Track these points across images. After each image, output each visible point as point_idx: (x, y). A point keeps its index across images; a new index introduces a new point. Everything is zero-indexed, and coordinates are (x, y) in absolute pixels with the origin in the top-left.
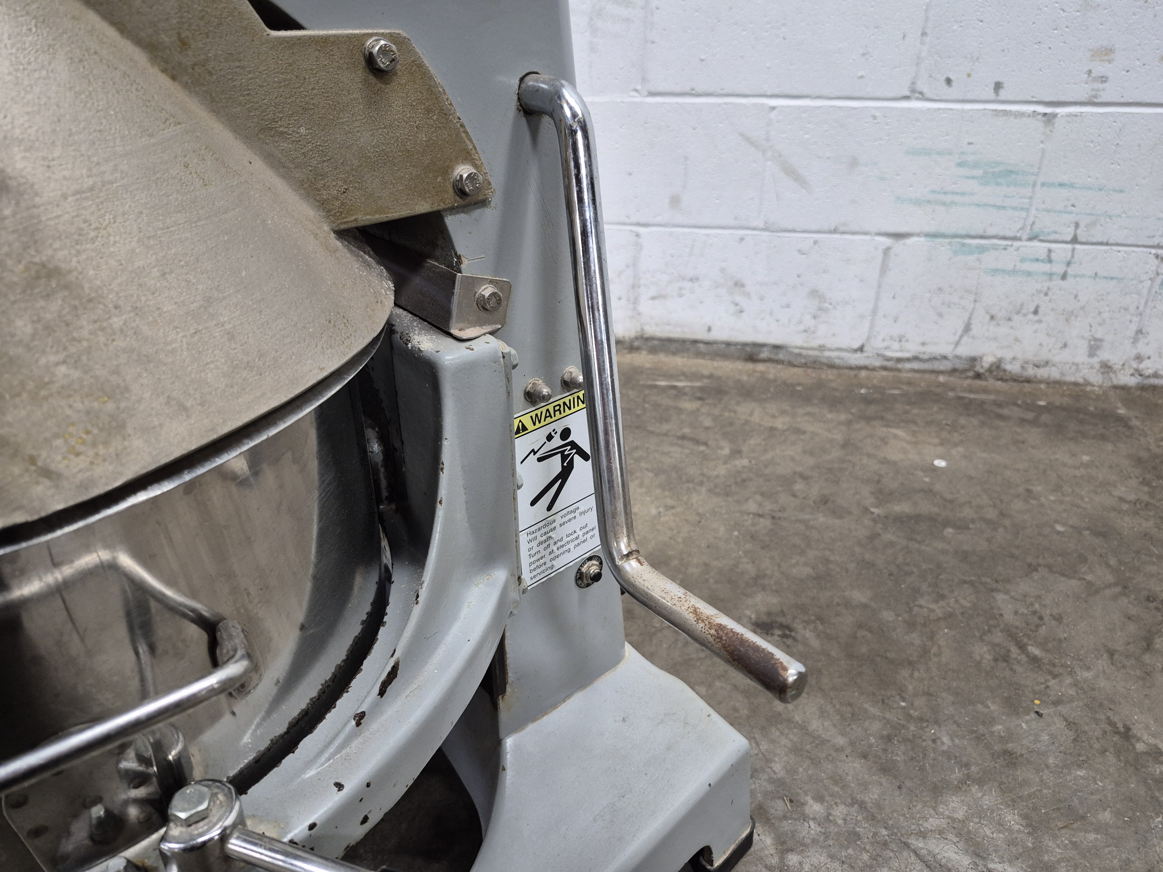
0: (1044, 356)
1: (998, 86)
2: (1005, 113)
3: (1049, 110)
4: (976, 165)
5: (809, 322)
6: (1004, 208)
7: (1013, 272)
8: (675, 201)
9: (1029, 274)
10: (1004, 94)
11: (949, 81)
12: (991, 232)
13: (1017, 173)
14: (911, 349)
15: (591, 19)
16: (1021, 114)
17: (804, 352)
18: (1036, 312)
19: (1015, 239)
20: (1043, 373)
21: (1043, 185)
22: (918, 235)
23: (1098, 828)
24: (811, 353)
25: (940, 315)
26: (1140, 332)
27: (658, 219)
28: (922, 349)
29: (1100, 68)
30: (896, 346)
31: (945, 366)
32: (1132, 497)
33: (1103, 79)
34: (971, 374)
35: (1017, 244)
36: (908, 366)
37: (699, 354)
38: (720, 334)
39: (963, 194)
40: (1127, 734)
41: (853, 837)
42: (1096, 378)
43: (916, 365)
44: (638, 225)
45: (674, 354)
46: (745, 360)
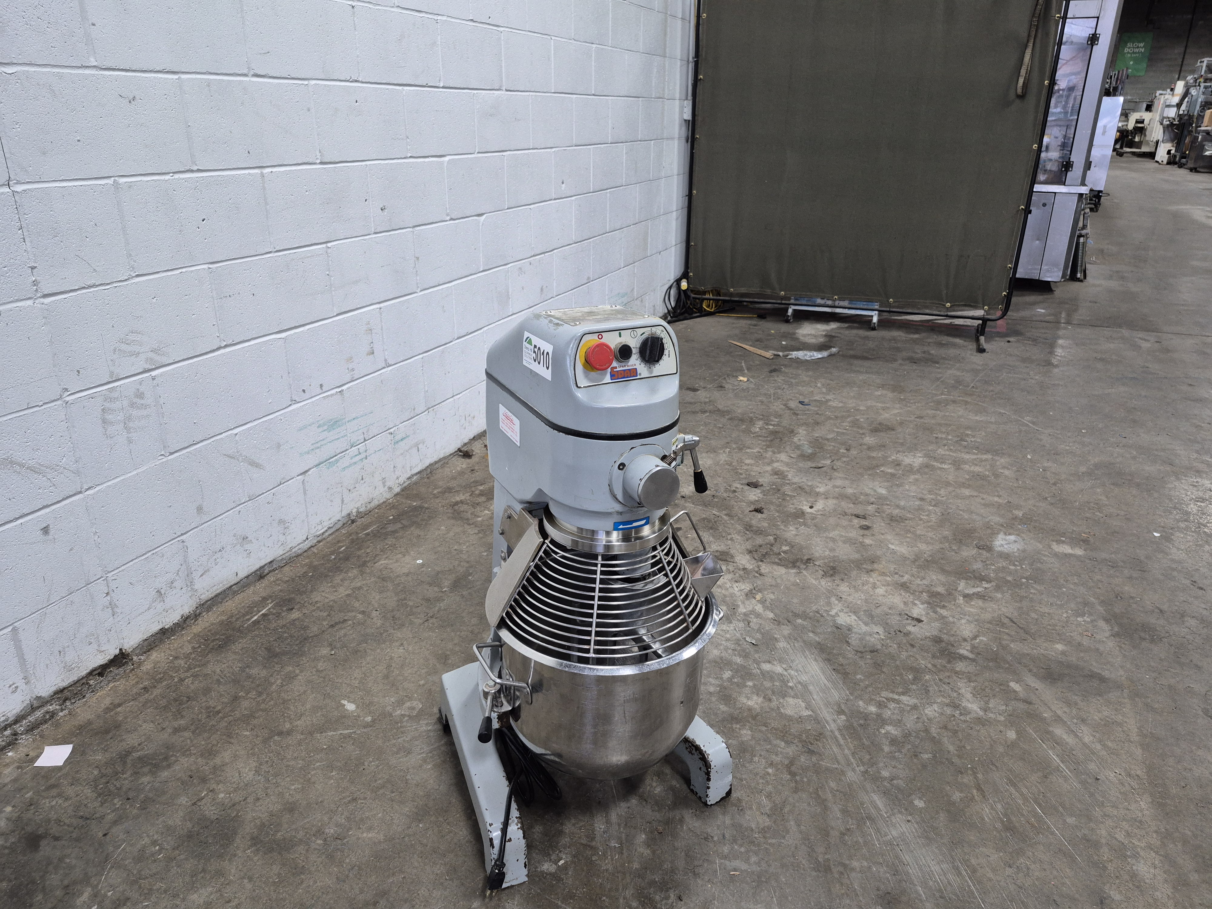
0: (371, 496)
1: (321, 386)
2: (327, 396)
3: (340, 389)
4: (324, 424)
5: (282, 538)
6: (339, 438)
7: (350, 465)
8: (200, 509)
9: (355, 463)
10: (324, 389)
11: (304, 391)
12: (338, 452)
13: (338, 421)
14: (327, 524)
15: (125, 423)
16: (332, 395)
17: (284, 556)
18: (362, 479)
19: (346, 450)
20: (372, 505)
21: (348, 422)
22: (313, 468)
24: (287, 555)
25: (332, 501)
26: (394, 467)
27: (193, 526)
28: (330, 522)
29: (351, 366)
30: (320, 527)
31: (341, 523)
33: (353, 370)
34: (350, 522)
35: (347, 452)
36: (327, 534)
37: (235, 593)
38: (242, 574)
39: (323, 440)
42: (388, 495)
43: (329, 532)
44: (182, 534)
45: (221, 603)
46: (259, 580)
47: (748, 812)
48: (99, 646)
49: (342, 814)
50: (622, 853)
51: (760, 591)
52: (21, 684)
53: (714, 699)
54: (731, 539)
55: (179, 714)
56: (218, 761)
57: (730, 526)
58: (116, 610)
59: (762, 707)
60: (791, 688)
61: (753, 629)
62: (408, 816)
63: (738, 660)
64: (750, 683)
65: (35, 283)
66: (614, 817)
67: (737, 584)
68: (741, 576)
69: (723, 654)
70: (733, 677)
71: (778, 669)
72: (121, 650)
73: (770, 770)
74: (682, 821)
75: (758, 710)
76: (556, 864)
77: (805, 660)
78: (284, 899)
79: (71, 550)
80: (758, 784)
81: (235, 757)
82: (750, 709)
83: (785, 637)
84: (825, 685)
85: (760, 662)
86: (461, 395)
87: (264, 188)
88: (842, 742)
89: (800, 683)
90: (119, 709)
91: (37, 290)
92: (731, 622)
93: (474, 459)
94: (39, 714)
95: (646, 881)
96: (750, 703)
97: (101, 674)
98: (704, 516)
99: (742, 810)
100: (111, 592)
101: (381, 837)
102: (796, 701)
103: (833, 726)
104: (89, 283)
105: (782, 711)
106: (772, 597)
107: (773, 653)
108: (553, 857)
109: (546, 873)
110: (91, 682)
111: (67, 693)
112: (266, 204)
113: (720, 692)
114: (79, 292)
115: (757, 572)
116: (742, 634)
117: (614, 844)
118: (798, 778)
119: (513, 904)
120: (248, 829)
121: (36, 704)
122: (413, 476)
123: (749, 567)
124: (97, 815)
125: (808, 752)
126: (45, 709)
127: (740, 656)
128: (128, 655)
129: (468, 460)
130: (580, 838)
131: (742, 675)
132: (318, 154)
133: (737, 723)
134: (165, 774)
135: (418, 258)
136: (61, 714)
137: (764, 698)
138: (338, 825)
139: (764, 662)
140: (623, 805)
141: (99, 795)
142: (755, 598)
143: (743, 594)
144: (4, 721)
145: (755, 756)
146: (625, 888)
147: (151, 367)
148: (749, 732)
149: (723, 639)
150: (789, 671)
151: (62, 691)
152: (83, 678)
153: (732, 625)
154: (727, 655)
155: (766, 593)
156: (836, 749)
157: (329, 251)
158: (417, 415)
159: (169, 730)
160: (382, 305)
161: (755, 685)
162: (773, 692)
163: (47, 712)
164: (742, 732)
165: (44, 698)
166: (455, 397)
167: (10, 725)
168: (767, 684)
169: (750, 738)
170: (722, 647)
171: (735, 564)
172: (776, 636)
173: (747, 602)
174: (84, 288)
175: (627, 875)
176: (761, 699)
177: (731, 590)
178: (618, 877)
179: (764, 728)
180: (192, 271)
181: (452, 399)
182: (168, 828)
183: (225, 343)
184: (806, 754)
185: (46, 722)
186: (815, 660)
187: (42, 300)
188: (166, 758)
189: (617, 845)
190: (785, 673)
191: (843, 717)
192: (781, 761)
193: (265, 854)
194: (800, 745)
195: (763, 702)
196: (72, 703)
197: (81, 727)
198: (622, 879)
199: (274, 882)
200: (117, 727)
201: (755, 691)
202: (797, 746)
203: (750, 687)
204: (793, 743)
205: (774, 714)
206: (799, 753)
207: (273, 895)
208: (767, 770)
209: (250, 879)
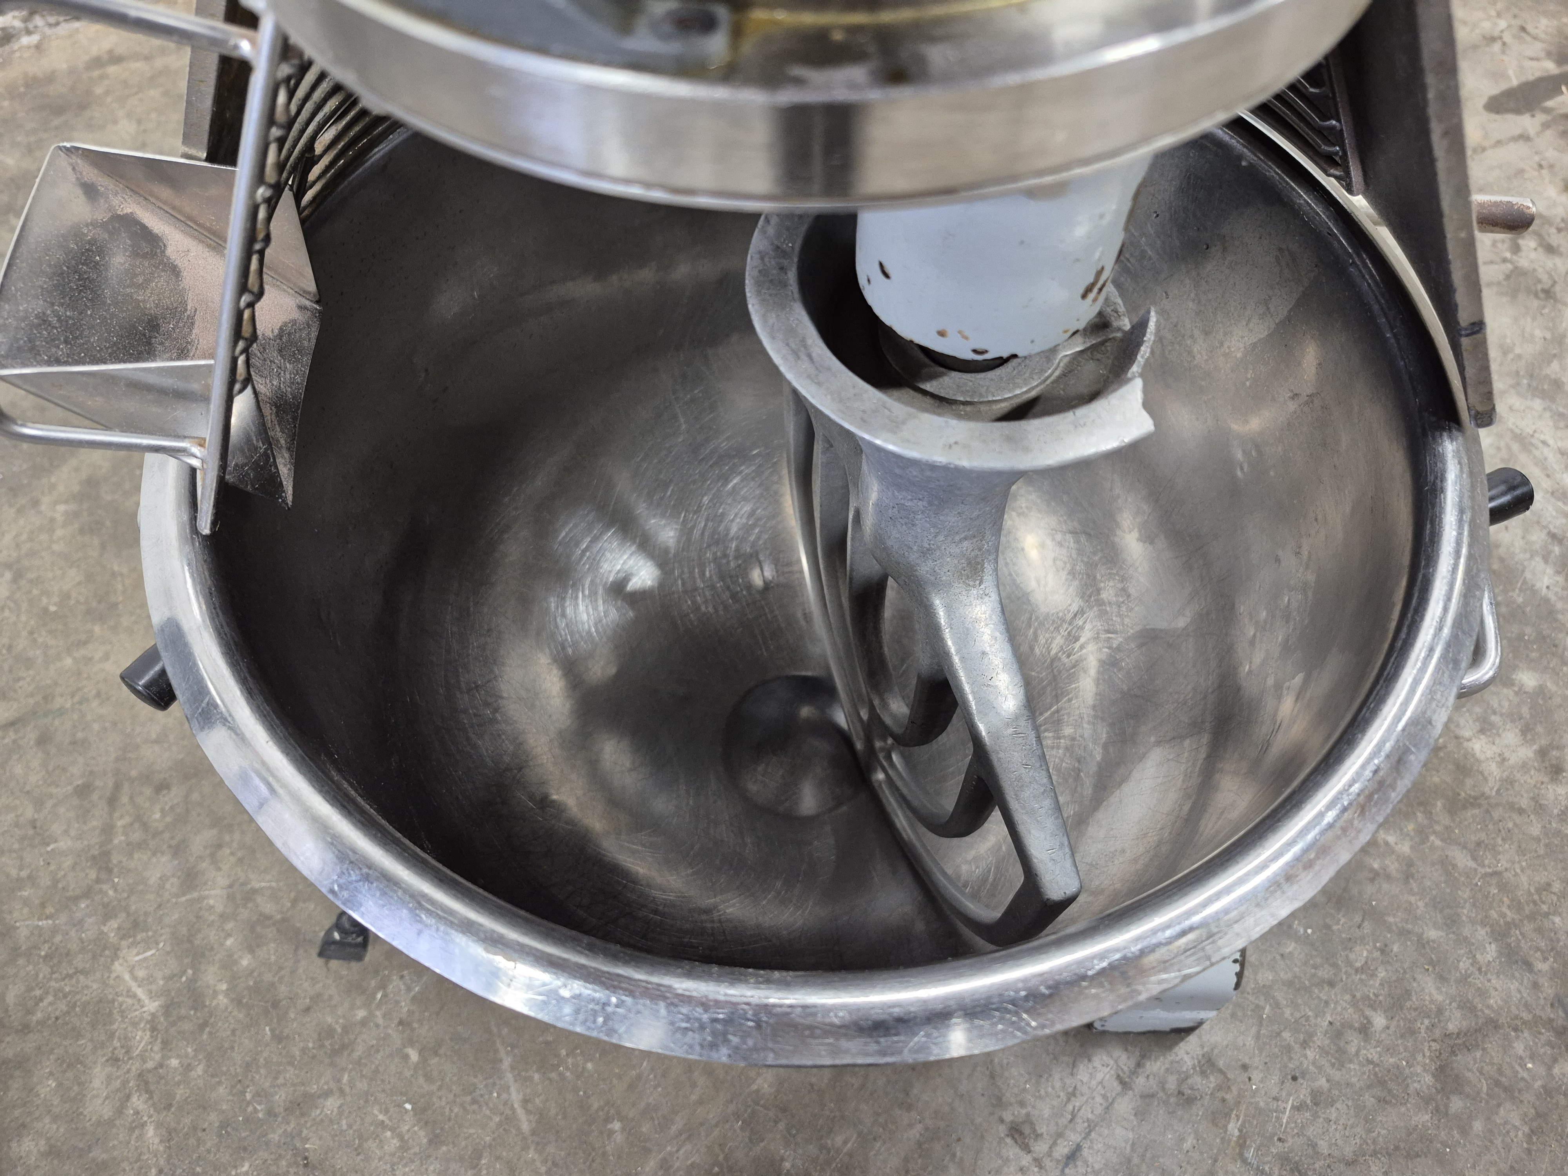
59: (1509, 782)
73: (1379, 1021)
75: (1490, 788)
78: (29, 663)
80: (1305, 1044)
90: (112, 70)
95: (757, 1150)
96: (1480, 747)
118: (1456, 1104)
119: (409, 989)
131: (1520, 637)
136: (25, 40)
137: (1543, 753)
146: (689, 1133)
161: (1541, 690)
176: (1526, 753)
178: (694, 1085)
179: (1462, 860)
184: (1548, 1035)
192: (1440, 1011)
193: (82, 531)
194: (1549, 990)
195: (1524, 767)
196: (50, 25)
197: (32, 82)
198: (700, 1102)
199: (45, 610)
200: (83, 107)
201: (1525, 711)
202: (1536, 986)
203: (1521, 692)
204: (1528, 965)
205: (1536, 830)
206: (1526, 1016)
207: (22, 643)
208: (1368, 1012)
209: (18, 576)
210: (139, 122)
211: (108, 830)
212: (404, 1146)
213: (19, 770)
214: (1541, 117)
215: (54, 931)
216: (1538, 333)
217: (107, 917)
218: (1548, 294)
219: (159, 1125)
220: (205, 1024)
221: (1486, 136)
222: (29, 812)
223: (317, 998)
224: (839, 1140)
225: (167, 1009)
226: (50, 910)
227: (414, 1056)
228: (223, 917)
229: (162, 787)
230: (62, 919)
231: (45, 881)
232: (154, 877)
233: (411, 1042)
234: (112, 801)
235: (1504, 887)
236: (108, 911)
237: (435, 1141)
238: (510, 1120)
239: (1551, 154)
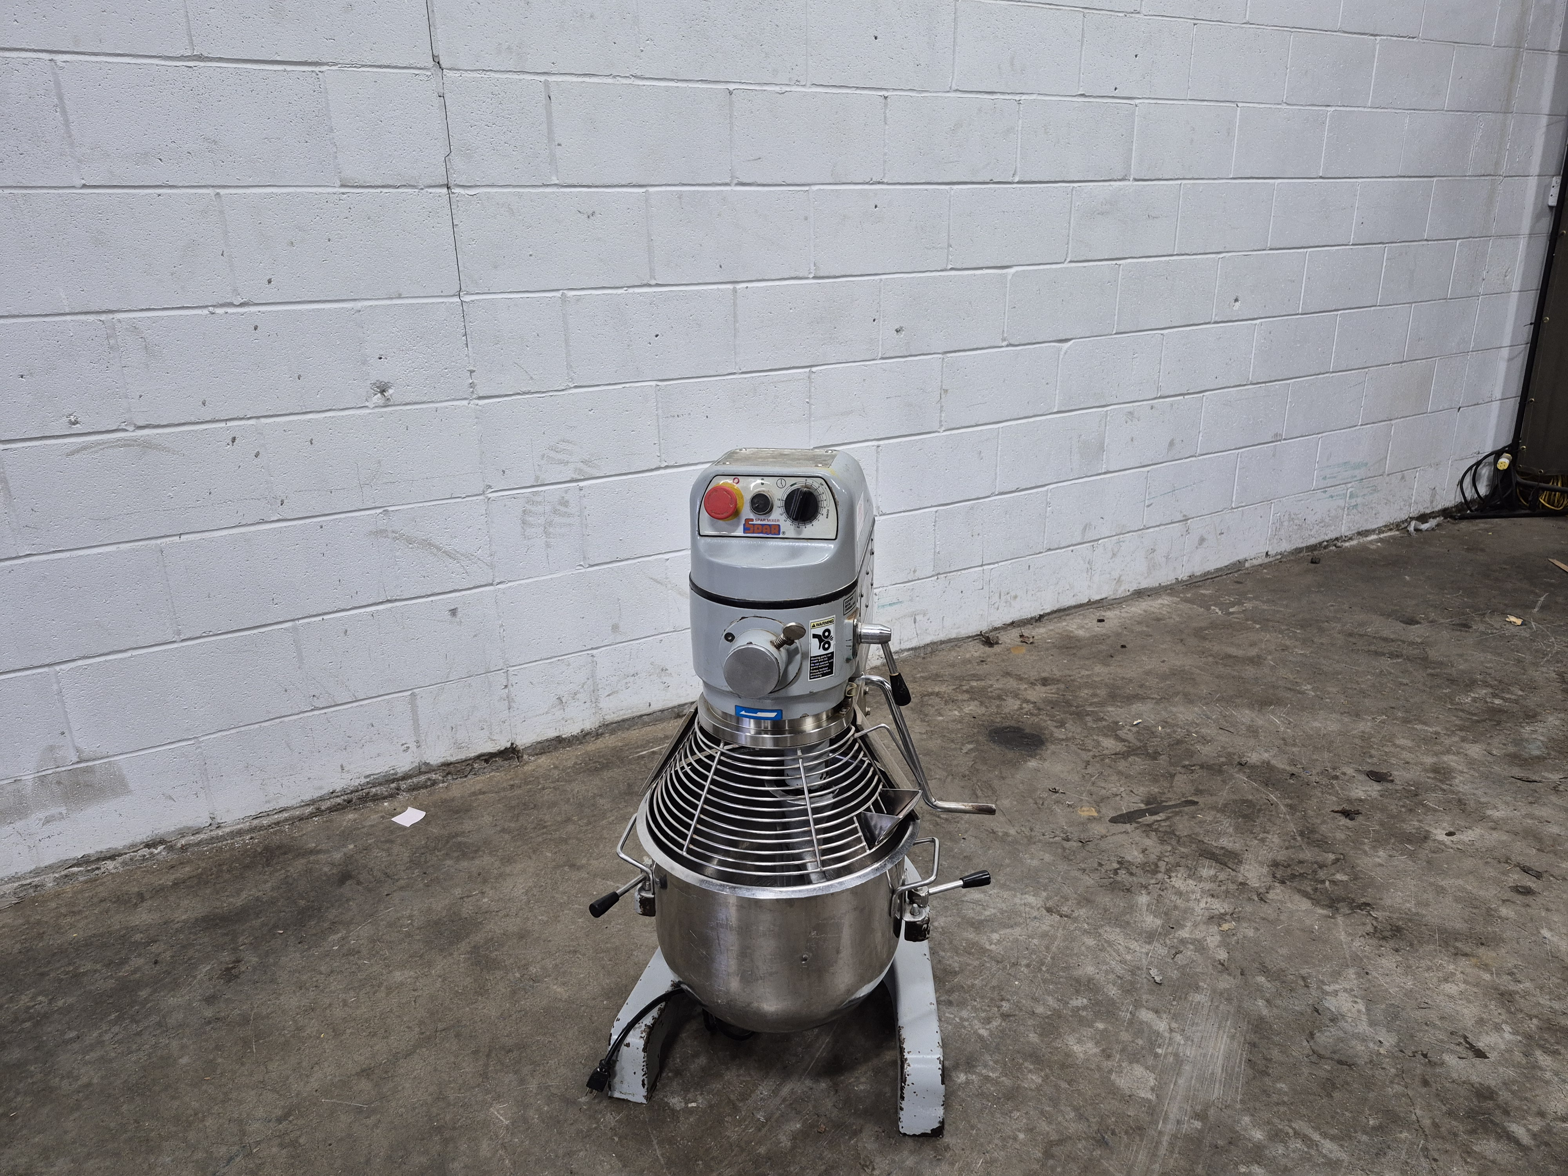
8: (615, 628)
15: (545, 528)
23: (1008, 866)
27: (606, 642)
32: (924, 731)
38: (656, 707)
40: (994, 832)
41: (946, 908)
44: (592, 649)
45: (628, 729)
46: (676, 718)
47: (945, 1167)
48: (491, 733)
49: (555, 960)
50: (760, 1130)
51: (1238, 920)
52: (413, 746)
53: (1030, 1022)
54: (1263, 840)
55: (516, 818)
56: (508, 870)
57: (1278, 822)
58: (513, 704)
59: (1087, 1060)
60: (1156, 1056)
61: (1176, 963)
62: (603, 989)
63: (1113, 991)
64: (1100, 1026)
65: (472, 385)
66: (786, 1090)
67: (1209, 900)
68: (1227, 892)
69: (1097, 976)
70: (1085, 1008)
71: (1162, 1025)
72: (512, 744)
73: (1021, 1136)
74: (856, 1133)
75: (1079, 1061)
76: (686, 1103)
77: (1215, 1029)
78: (450, 1010)
79: (475, 636)
80: (990, 1143)
81: (524, 871)
82: (1068, 1055)
83: (1214, 991)
84: (1213, 1073)
85: (1142, 1006)
86: (996, 565)
87: (735, 304)
88: (1162, 1151)
89: (1176, 1055)
90: (481, 797)
91: (473, 392)
92: (1149, 943)
93: (997, 649)
94: (423, 778)
96: (1077, 1048)
97: (486, 761)
98: (1250, 797)
99: (939, 1159)
100: (510, 686)
101: (565, 996)
102: (1146, 1073)
103: (1170, 1127)
104: (524, 389)
105: (1113, 1076)
106: (1251, 933)
107: (1175, 1003)
108: (690, 1096)
109: (669, 1107)
110: (476, 766)
111: (452, 768)
112: (736, 321)
113: (1047, 1017)
114: (513, 397)
115: (1258, 895)
116: (1151, 963)
117: (761, 1116)
118: (1051, 1162)
120: (478, 938)
121: (423, 769)
122: (903, 651)
123: (1254, 883)
124: (396, 877)
125: (1098, 1141)
126: (430, 775)
127: (1121, 987)
128: (518, 751)
129: (987, 649)
130: (732, 1091)
131: (1099, 1011)
132: (813, 268)
133: (1033, 1063)
134: (465, 864)
135: (946, 391)
136: (441, 785)
137: (1103, 1050)
138: (543, 968)
139: (1148, 1009)
140: (808, 1083)
141: (411, 861)
142: (1220, 926)
143: (1207, 914)
144: (393, 774)
145: (1018, 1110)
146: (730, 1165)
147: (579, 478)
148: (1040, 1081)
149: (1118, 958)
150: (1174, 1034)
151: (448, 764)
152: (470, 759)
153: (1147, 947)
154: (1103, 979)
155: (1245, 925)
156: (1142, 1157)
157: (813, 376)
158: (919, 579)
159: (498, 828)
160: (881, 443)
161: (1105, 1030)
162: (1123, 1050)
163: (429, 779)
164: (1030, 1076)
165: (432, 766)
166: (985, 567)
167: (398, 780)
168: (1125, 1036)
169: (1033, 1087)
170: (1104, 968)
171: (1233, 873)
172: (1201, 984)
173: (1202, 927)
174: (518, 394)
175: (745, 1154)
176: (1097, 1050)
177: (1191, 904)
178: (733, 1151)
179: (1064, 1085)
180: (637, 387)
181: (981, 568)
182: (429, 909)
183: (666, 464)
184: (1092, 1142)
185: (426, 787)
186: (1233, 1037)
187: (477, 401)
188: (476, 851)
189: (762, 1119)
190: (1167, 1035)
191: (1198, 1124)
192: (1048, 1133)
193: (472, 965)
194: (1095, 1128)
195: (1095, 1055)
196: (453, 779)
197: (444, 801)
198: (735, 1155)
199: (457, 992)
200: (467, 811)
201: (1098, 1037)
202: (1089, 1126)
203: (1097, 1029)
204: (1088, 1120)
205: (1097, 1076)
206: (1084, 1136)
207: (447, 1002)
208: (1017, 1133)
209: (444, 980)
210: (493, 816)
211: (486, 1065)
212: (612, 1167)
213: (447, 1045)
214: (1135, 825)
215: (465, 1098)
216: (1121, 904)
217: (487, 1094)
218: (1128, 890)
219: (510, 1160)
220: (529, 1128)
221: (1108, 832)
222: (453, 1059)
223: (576, 1121)
224: (792, 1169)
225: (513, 1123)
226: (462, 1091)
227: (616, 1139)
228: (537, 1094)
229: (510, 1051)
230: (468, 1094)
231: (460, 1081)
232: (507, 1081)
233: (616, 1135)
234: (488, 1056)
235: (1080, 1093)
236: (488, 1092)
237: (625, 1166)
238: (657, 1159)
239: (1137, 839)
